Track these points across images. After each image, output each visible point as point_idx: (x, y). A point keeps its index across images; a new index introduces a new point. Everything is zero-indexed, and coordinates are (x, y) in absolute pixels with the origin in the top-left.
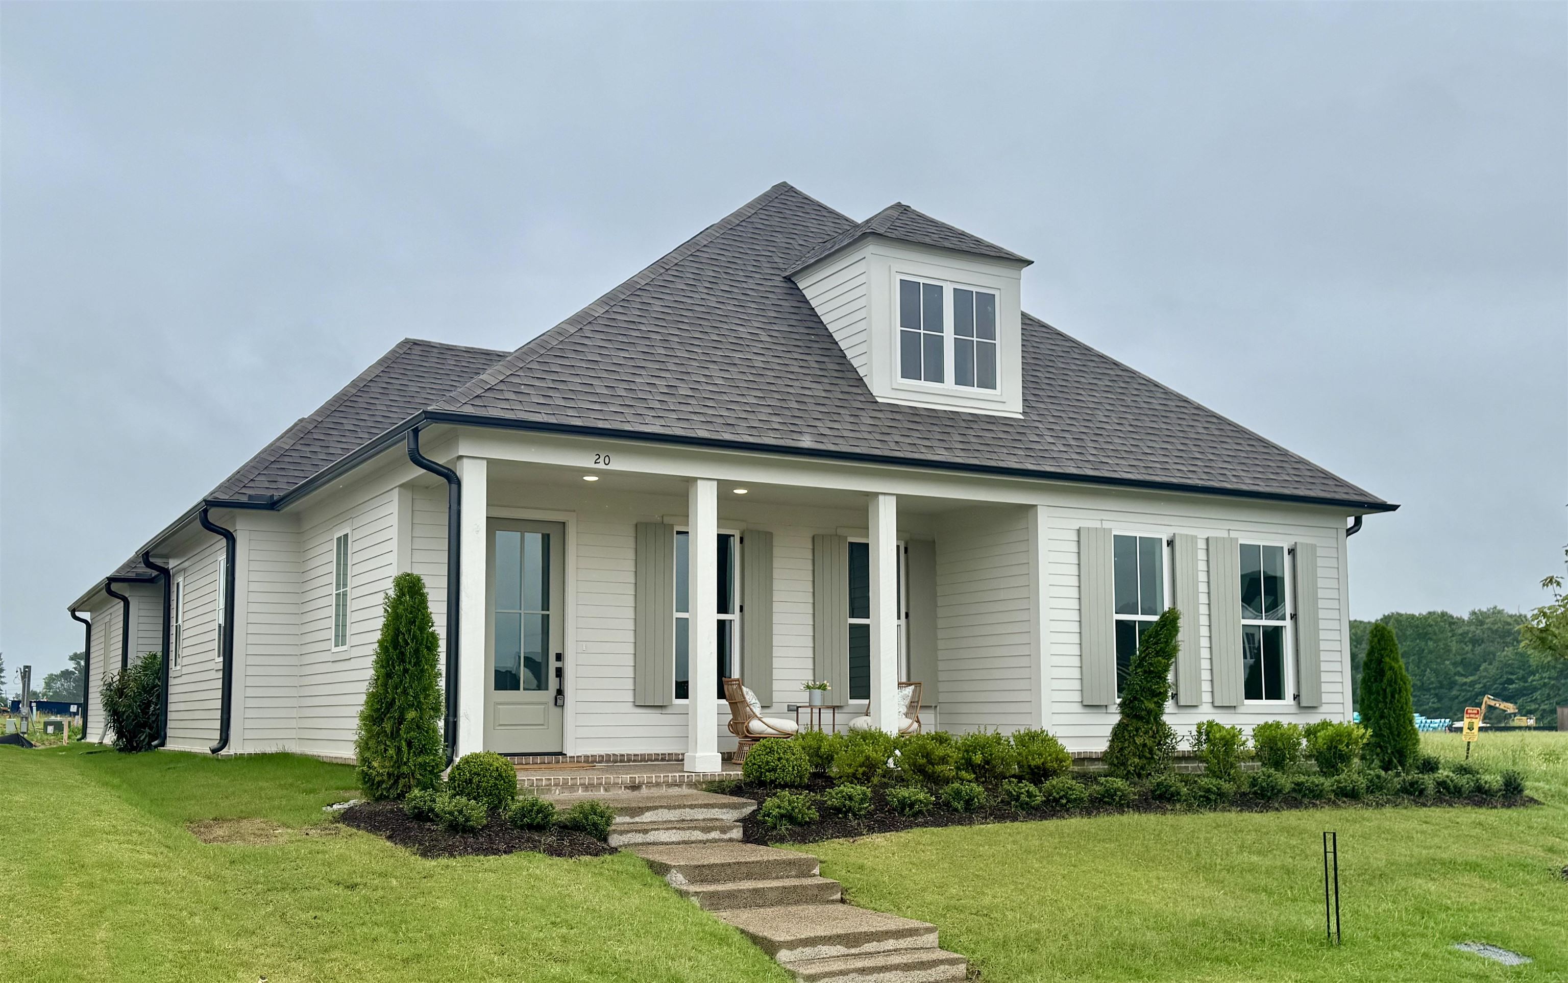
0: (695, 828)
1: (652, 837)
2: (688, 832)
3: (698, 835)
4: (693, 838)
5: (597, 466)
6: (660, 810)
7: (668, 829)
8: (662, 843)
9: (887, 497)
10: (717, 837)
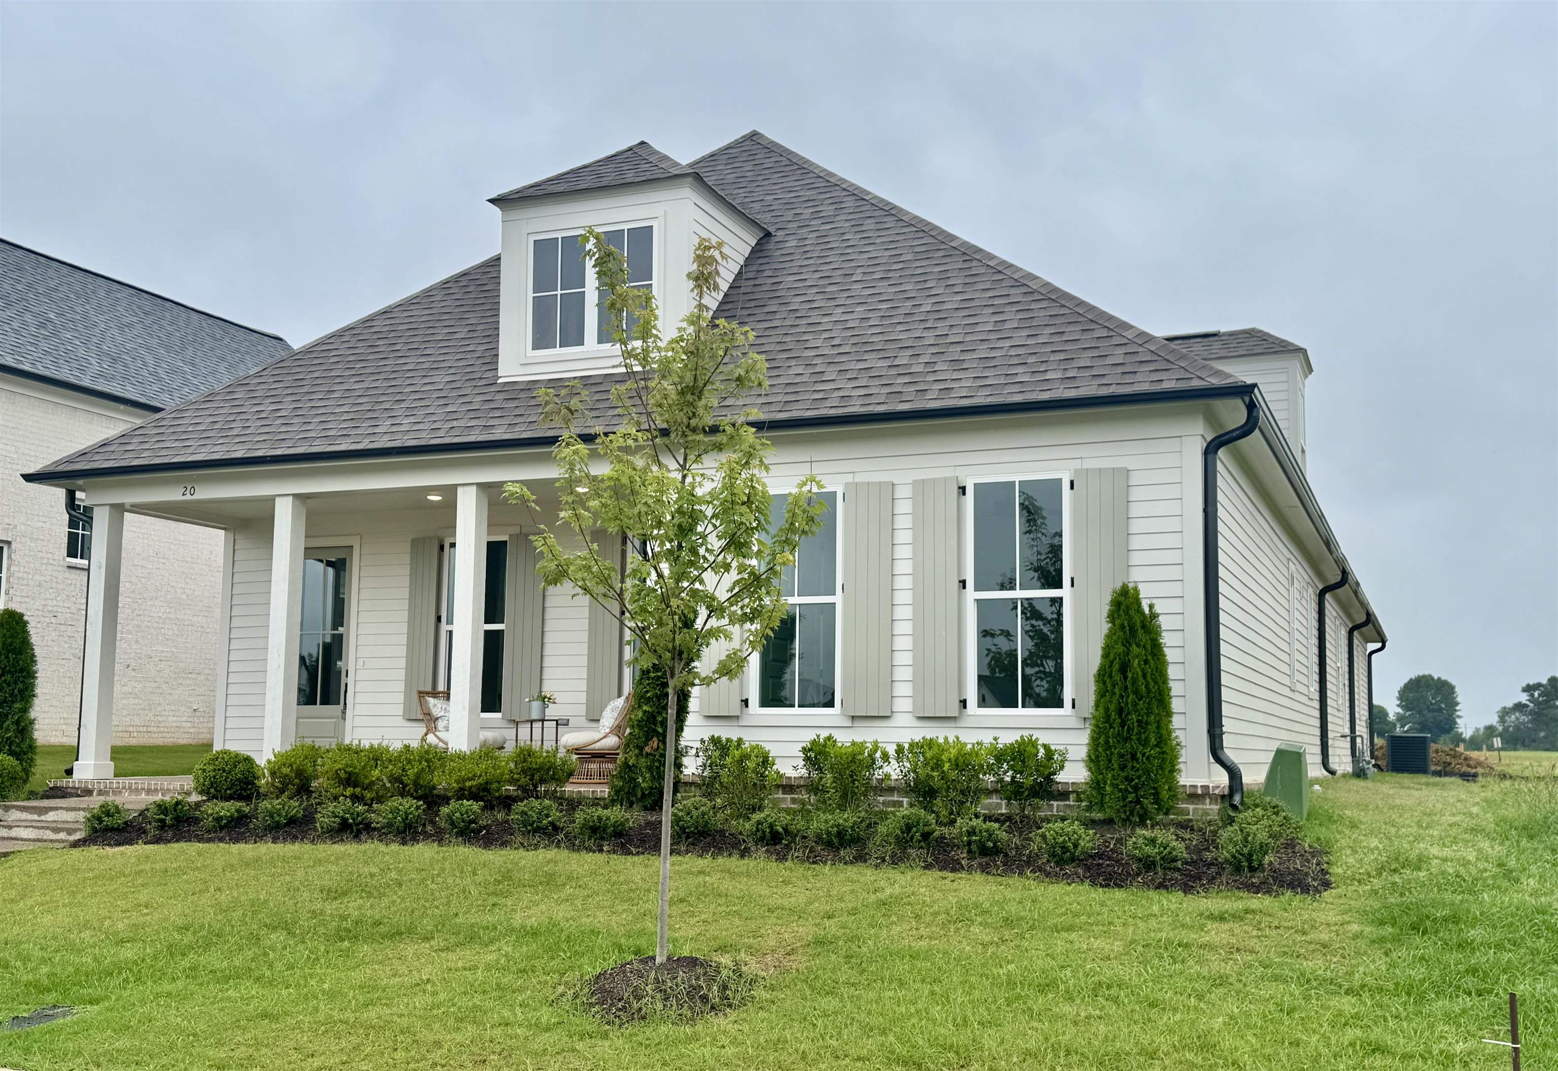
0: (47, 828)
1: (14, 833)
2: (41, 831)
3: (49, 835)
4: (45, 837)
5: (184, 498)
6: (61, 811)
7: (26, 827)
8: (22, 840)
9: (467, 488)
10: (64, 838)
